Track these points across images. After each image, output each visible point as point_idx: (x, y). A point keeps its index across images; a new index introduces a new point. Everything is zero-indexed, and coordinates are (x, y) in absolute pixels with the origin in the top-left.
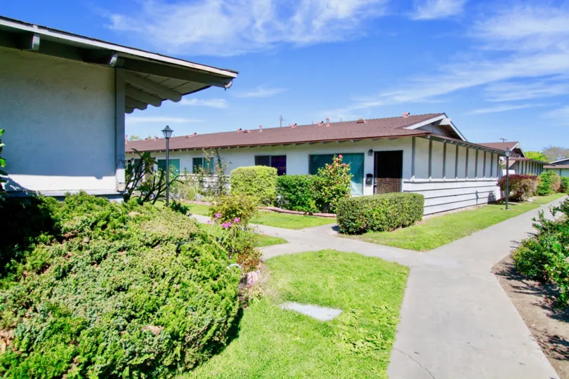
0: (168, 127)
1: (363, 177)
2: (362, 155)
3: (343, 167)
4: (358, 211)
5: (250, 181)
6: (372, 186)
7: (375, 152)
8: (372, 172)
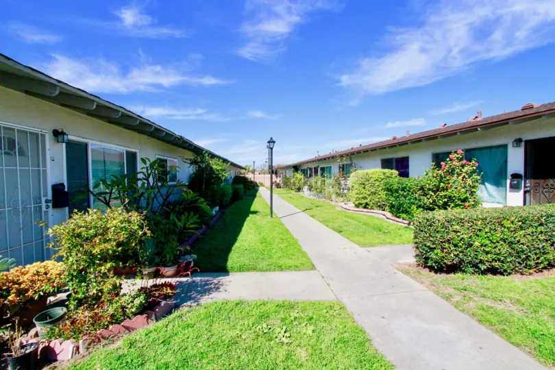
0: (271, 138)
1: (506, 179)
2: (505, 146)
3: (463, 166)
4: (439, 235)
5: (364, 184)
6: (522, 192)
7: (526, 142)
8: (521, 171)
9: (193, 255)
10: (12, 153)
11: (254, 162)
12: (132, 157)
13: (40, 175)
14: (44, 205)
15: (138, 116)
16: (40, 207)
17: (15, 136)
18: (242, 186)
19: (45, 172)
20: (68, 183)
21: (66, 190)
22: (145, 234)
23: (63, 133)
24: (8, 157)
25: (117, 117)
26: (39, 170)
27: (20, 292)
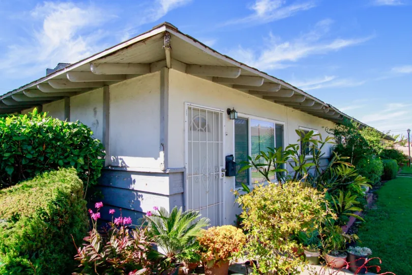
9: (366, 248)
10: (203, 129)
11: (409, 130)
12: (280, 129)
13: (218, 147)
14: (221, 173)
15: (294, 87)
16: (218, 175)
17: (206, 117)
18: (395, 161)
19: (222, 144)
20: (235, 154)
21: (234, 161)
22: (329, 215)
23: (234, 111)
24: (202, 132)
25: (277, 90)
26: (218, 144)
27: (215, 251)
